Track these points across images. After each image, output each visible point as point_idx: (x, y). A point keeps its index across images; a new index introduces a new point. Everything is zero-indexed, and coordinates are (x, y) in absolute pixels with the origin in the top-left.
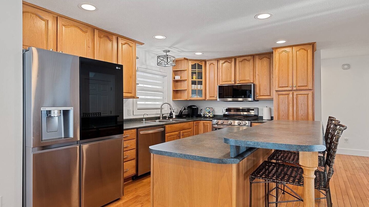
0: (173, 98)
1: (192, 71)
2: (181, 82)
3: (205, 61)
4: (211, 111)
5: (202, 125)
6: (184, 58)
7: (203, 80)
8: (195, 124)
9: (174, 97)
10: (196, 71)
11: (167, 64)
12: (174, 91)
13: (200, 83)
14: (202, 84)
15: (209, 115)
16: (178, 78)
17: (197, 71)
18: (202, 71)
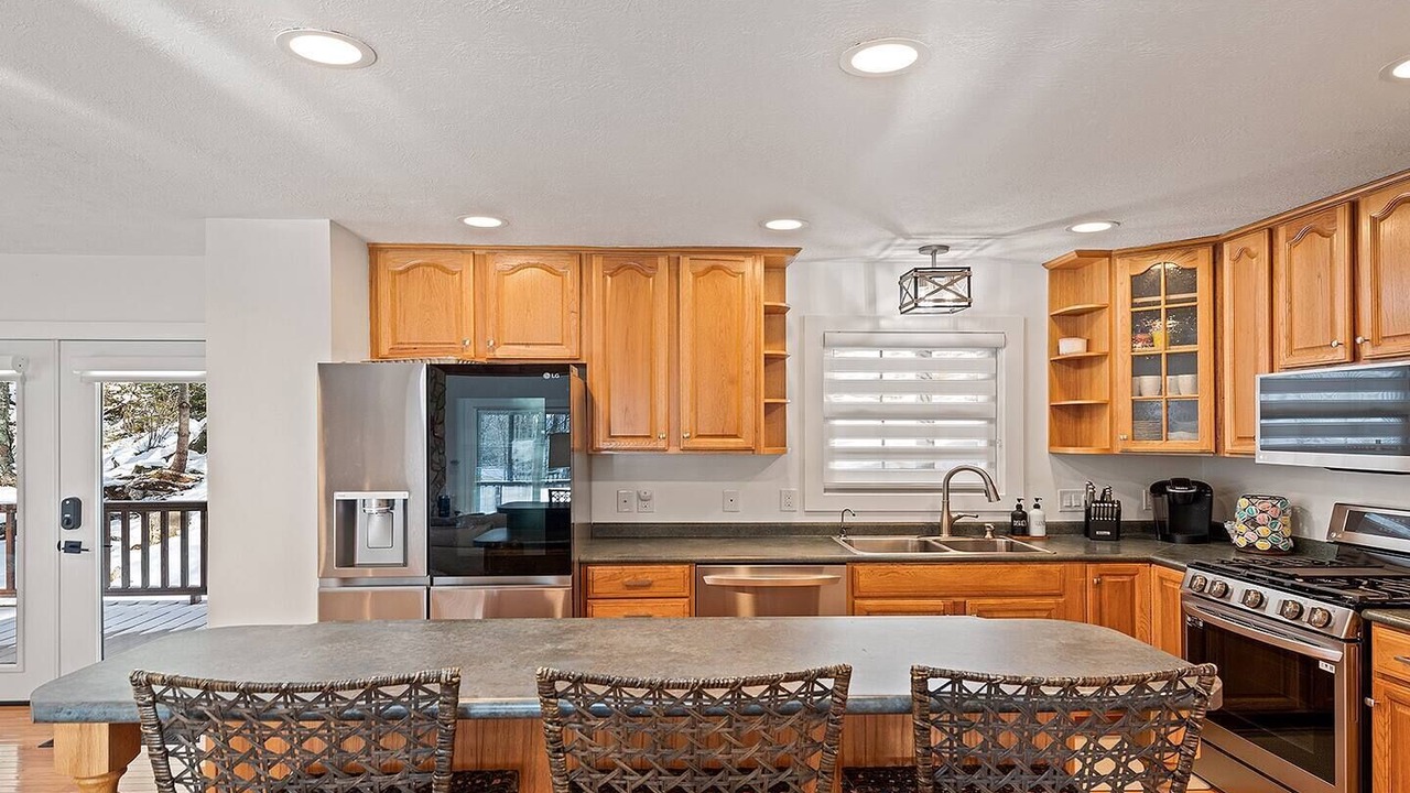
0: (1051, 444)
1: (1133, 305)
2: (1091, 366)
3: (1216, 246)
4: (1260, 518)
5: (1157, 589)
6: (1077, 252)
7: (1203, 347)
8: (1090, 574)
9: (1059, 438)
10: (1159, 303)
11: (916, 306)
12: (1056, 410)
13: (1187, 364)
14: (1193, 370)
15: (1252, 537)
16: (1072, 347)
17: (1163, 307)
18: (1195, 299)
